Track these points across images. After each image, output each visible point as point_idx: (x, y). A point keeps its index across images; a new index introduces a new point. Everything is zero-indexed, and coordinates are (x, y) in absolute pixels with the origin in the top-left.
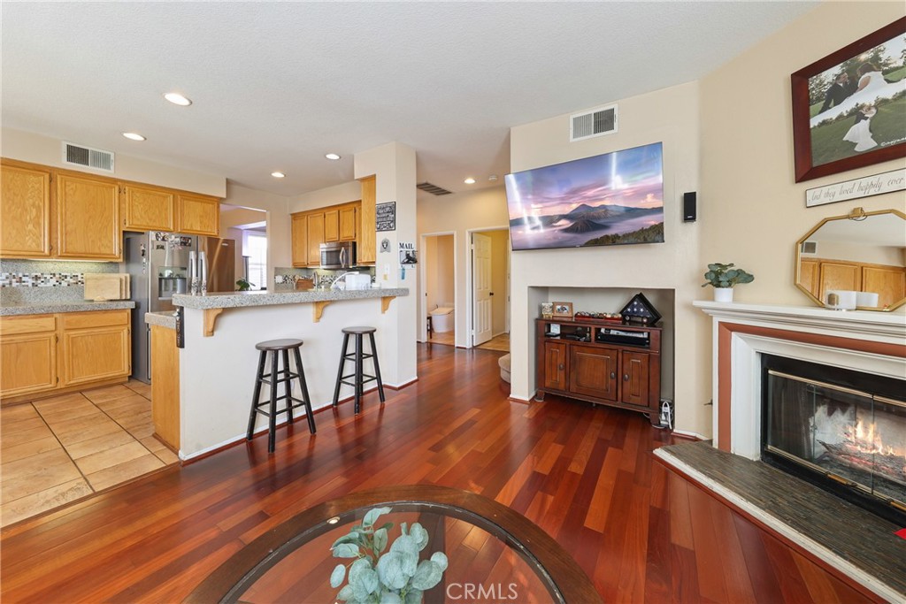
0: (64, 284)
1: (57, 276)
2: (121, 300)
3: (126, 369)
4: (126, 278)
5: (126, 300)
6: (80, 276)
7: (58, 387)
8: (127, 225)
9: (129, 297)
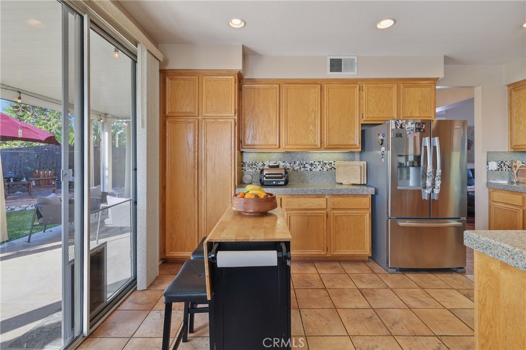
0: (325, 169)
1: (322, 163)
2: (361, 185)
3: (367, 251)
4: (364, 165)
5: (364, 185)
6: (333, 163)
7: (328, 256)
8: (364, 119)
9: (365, 183)
